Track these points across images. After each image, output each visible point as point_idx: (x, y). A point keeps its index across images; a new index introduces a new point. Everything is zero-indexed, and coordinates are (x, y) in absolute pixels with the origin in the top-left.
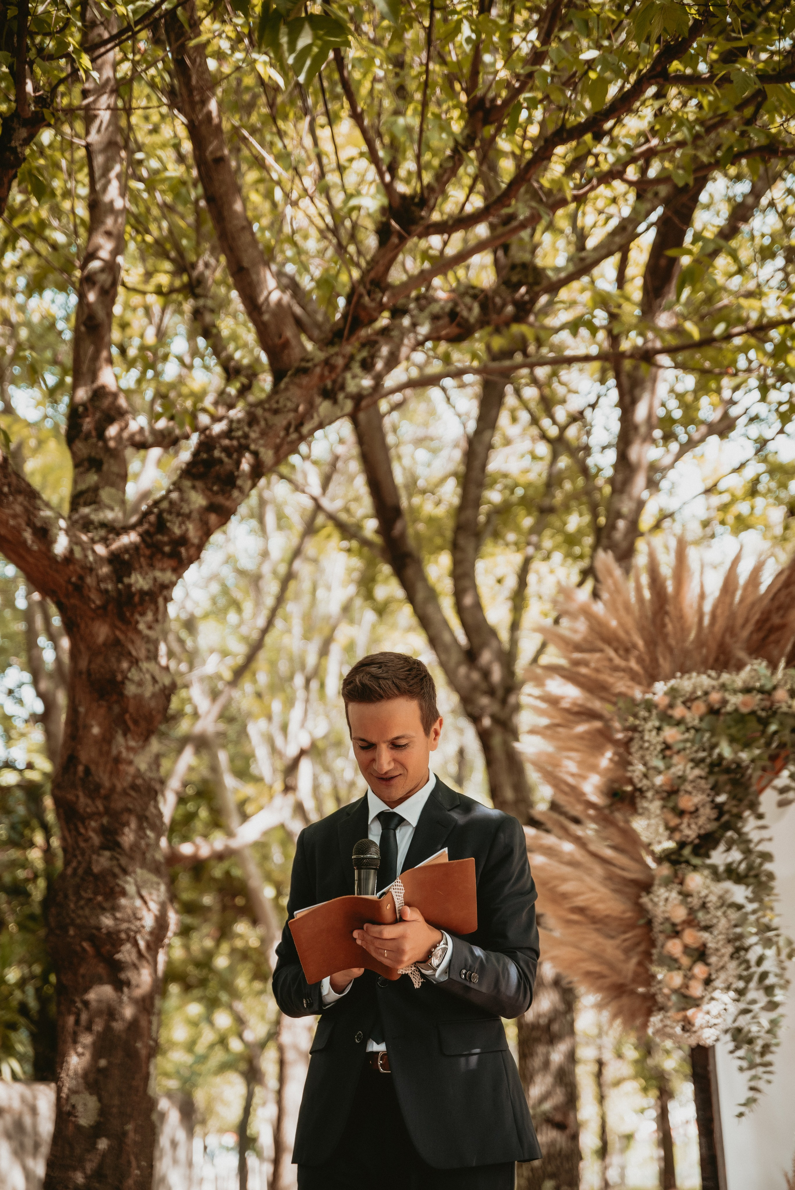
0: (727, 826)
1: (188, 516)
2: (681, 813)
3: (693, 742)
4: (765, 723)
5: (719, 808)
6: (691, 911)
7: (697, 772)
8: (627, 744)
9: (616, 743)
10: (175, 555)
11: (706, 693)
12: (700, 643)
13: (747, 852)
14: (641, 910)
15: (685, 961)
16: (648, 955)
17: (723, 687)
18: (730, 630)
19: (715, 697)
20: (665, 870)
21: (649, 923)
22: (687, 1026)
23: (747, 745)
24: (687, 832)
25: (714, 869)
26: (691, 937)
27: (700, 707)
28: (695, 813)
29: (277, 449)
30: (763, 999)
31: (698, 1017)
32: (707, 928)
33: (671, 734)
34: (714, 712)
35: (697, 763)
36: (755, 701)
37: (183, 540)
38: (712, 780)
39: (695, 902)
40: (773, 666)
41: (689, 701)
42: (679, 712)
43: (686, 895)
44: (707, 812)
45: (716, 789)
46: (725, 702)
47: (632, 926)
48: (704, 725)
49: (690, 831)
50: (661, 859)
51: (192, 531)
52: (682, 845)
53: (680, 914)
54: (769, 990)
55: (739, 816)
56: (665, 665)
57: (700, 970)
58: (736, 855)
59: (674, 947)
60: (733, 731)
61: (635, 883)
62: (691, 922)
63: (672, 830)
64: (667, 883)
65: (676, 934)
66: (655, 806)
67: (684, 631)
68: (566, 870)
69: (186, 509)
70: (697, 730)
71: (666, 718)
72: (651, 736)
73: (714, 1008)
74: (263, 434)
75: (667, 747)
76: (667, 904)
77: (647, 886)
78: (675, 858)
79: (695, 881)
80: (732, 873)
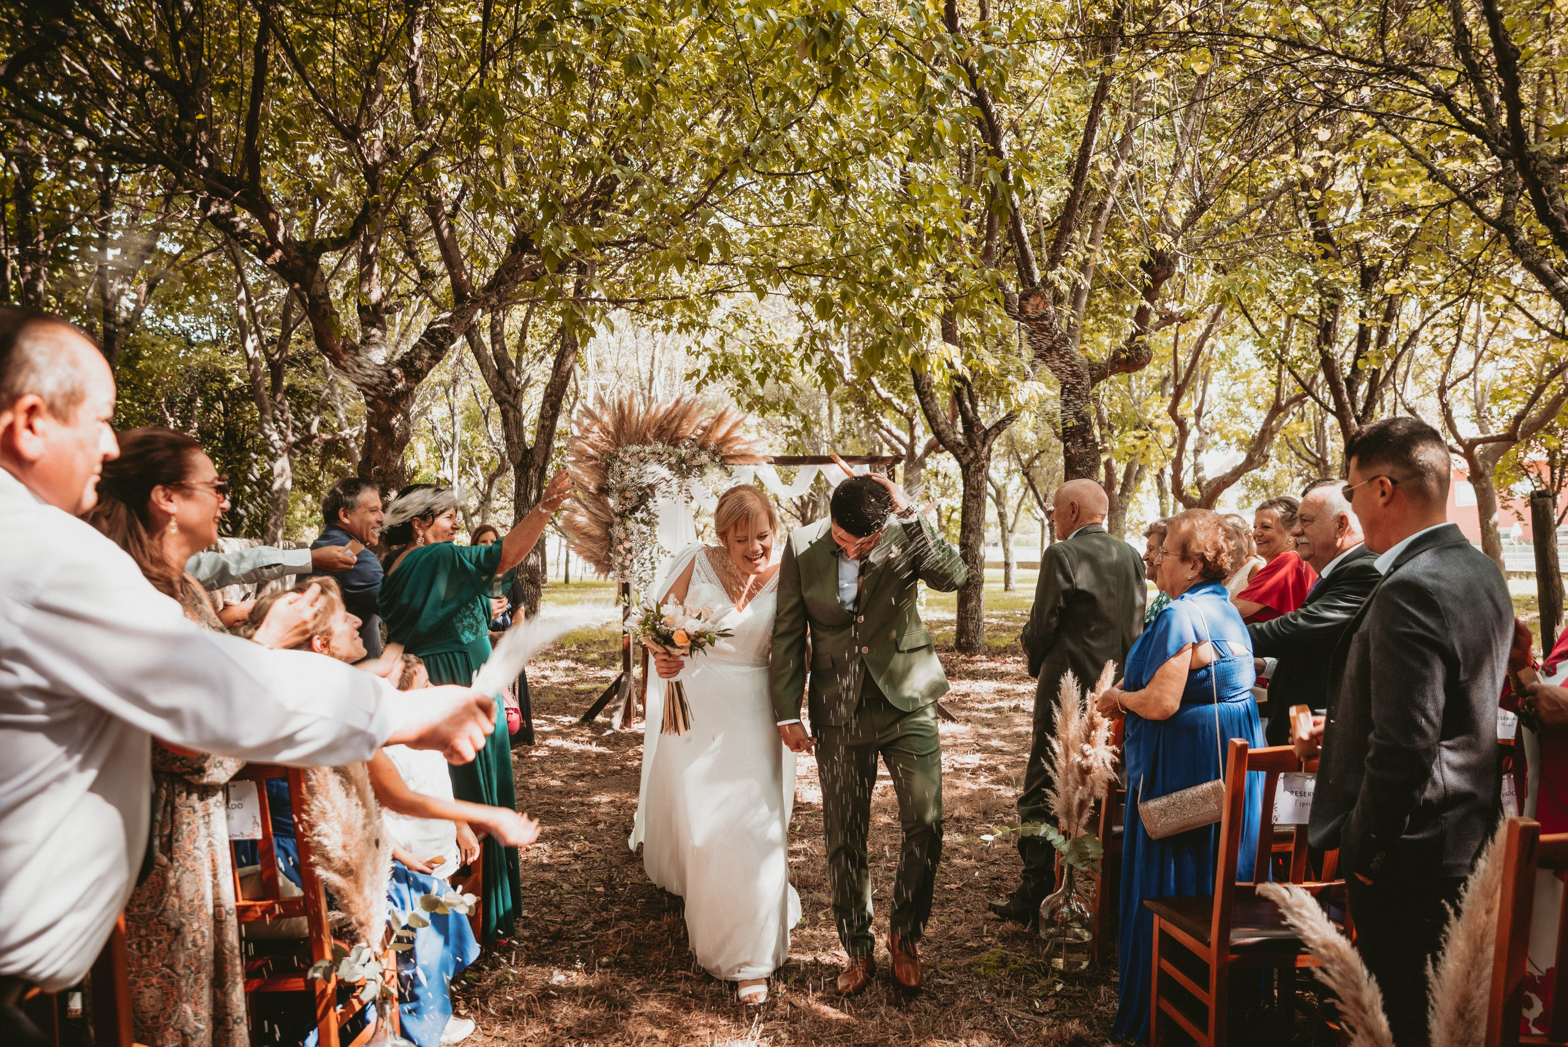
0: (642, 504)
1: (421, 360)
2: (626, 499)
5: (640, 497)
6: (627, 535)
7: (633, 484)
8: (607, 471)
9: (602, 470)
10: (415, 375)
12: (637, 433)
13: (649, 514)
14: (608, 534)
15: (624, 553)
16: (609, 550)
17: (645, 451)
18: (648, 429)
20: (618, 520)
21: (611, 539)
22: (623, 576)
25: (636, 520)
26: (627, 545)
28: (631, 498)
31: (627, 572)
32: (633, 541)
33: (624, 468)
35: (633, 480)
37: (420, 369)
39: (629, 531)
40: (663, 444)
42: (627, 460)
43: (626, 529)
44: (635, 499)
45: (639, 490)
46: (645, 457)
47: (604, 540)
49: (628, 506)
50: (616, 515)
51: (424, 366)
52: (625, 510)
53: (623, 536)
55: (647, 501)
57: (629, 556)
58: (645, 514)
59: (620, 548)
61: (606, 524)
62: (627, 539)
63: (621, 504)
64: (619, 524)
65: (621, 543)
66: (615, 495)
67: (630, 428)
69: (421, 357)
71: (622, 462)
72: (616, 469)
73: (633, 570)
75: (622, 473)
76: (618, 532)
77: (610, 525)
78: (622, 515)
79: (630, 524)
80: (642, 521)
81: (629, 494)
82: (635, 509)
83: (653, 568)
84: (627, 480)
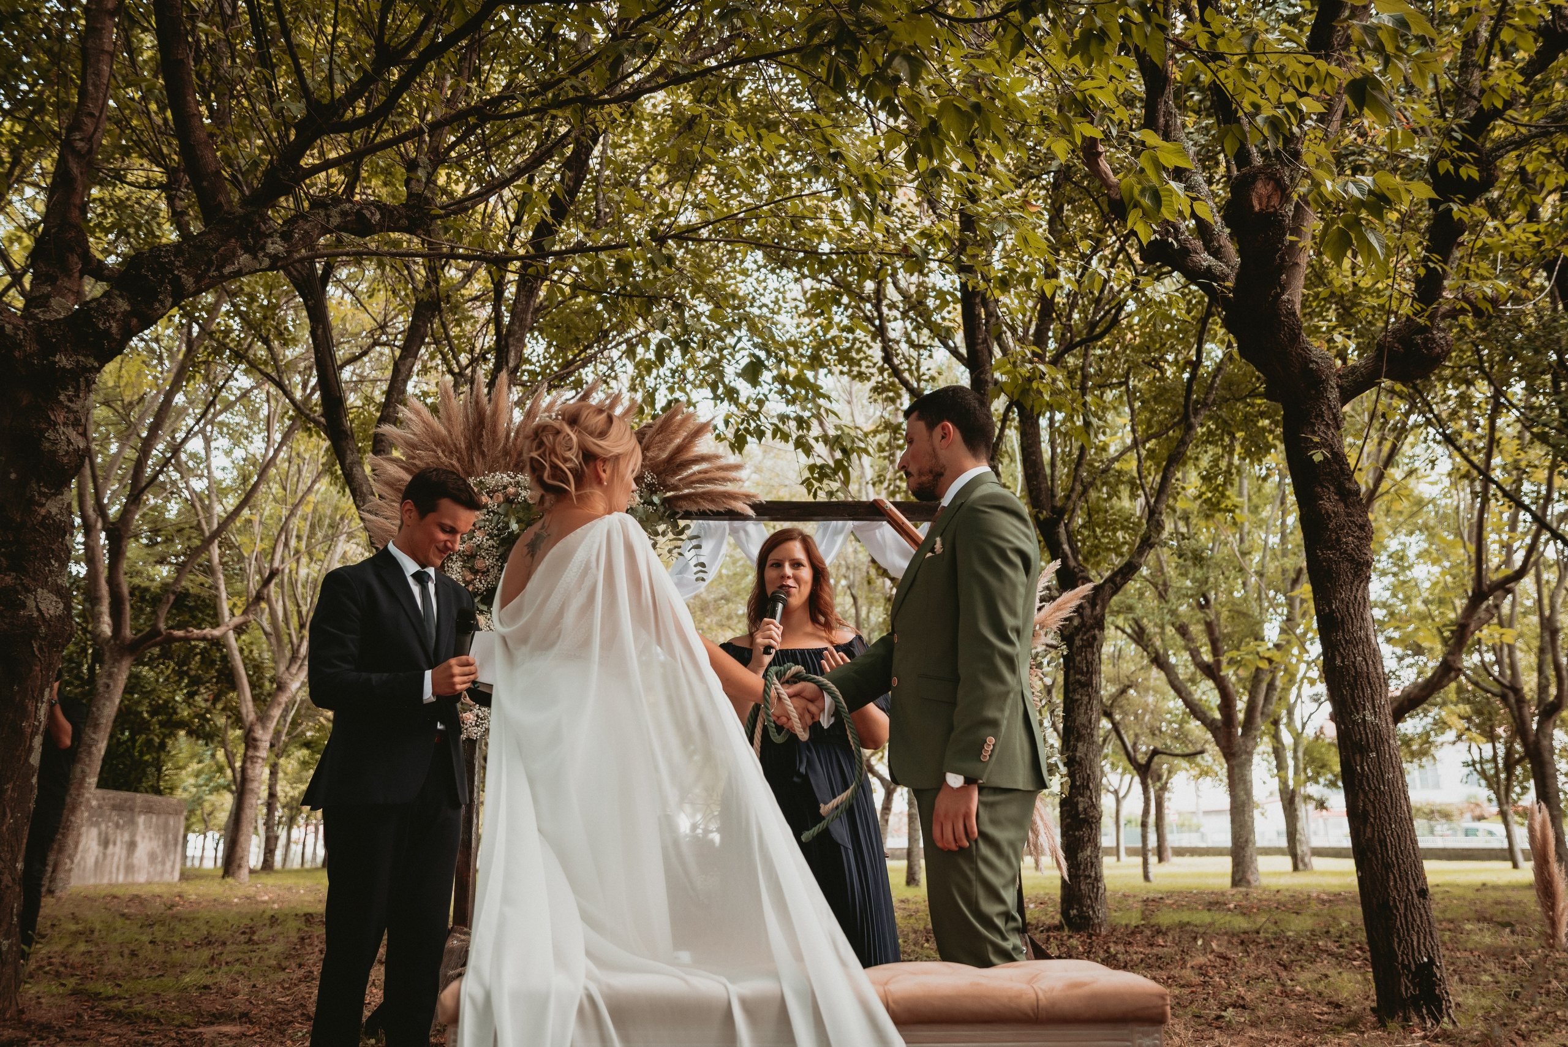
1: (113, 317)
3: (491, 521)
7: (491, 542)
10: (99, 347)
11: (505, 487)
17: (517, 484)
19: (511, 490)
24: (478, 585)
27: (499, 497)
28: (486, 572)
34: (508, 500)
35: (492, 536)
37: (108, 337)
38: (501, 550)
41: (491, 493)
46: (517, 494)
48: (500, 510)
49: (480, 585)
51: (116, 329)
56: (478, 464)
60: (521, 515)
66: (457, 565)
67: (495, 440)
70: (495, 513)
81: (479, 564)
84: (479, 537)
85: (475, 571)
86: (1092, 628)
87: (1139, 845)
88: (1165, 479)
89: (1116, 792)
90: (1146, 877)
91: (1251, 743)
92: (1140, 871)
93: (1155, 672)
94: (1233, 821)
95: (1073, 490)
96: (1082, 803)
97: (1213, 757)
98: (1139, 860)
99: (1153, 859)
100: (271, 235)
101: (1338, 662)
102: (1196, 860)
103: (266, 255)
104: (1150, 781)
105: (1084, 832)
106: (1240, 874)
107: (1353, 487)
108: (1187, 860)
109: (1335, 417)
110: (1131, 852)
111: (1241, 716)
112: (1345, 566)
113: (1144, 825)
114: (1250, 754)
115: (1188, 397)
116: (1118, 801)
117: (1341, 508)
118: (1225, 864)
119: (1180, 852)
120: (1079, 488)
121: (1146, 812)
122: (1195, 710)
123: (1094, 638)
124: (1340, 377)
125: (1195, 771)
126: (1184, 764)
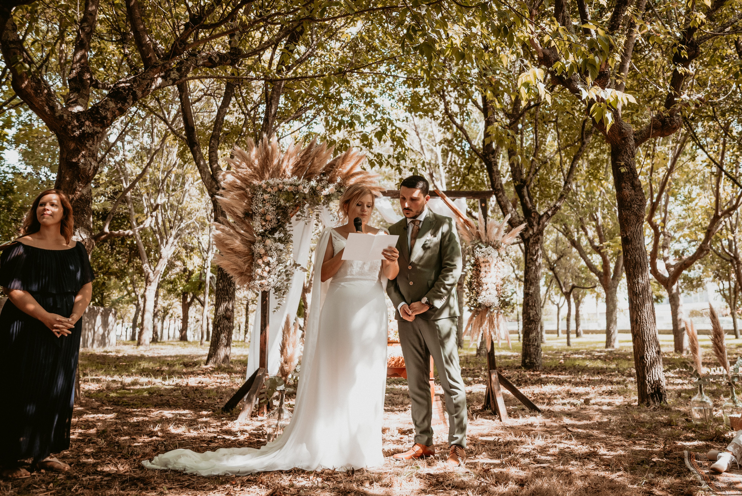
0: (280, 226)
1: (108, 110)
3: (272, 199)
4: (295, 195)
5: (278, 220)
6: (266, 251)
7: (273, 209)
8: (252, 199)
9: (248, 198)
10: (102, 122)
11: (278, 185)
13: (285, 234)
14: (251, 250)
15: (263, 266)
16: (252, 263)
17: (284, 183)
19: (281, 186)
20: (260, 238)
21: (253, 254)
22: (261, 285)
23: (288, 201)
25: (275, 239)
27: (276, 189)
28: (271, 221)
29: (143, 92)
30: (285, 278)
32: (271, 256)
33: (266, 196)
34: (280, 190)
35: (273, 206)
36: (293, 188)
37: (106, 118)
38: (277, 211)
39: (268, 248)
40: (299, 178)
41: (272, 187)
42: (269, 190)
43: (265, 246)
44: (274, 221)
45: (278, 214)
46: (283, 188)
47: (247, 255)
48: (276, 194)
49: (269, 227)
50: (259, 235)
51: (109, 115)
52: (266, 231)
53: (263, 251)
54: (287, 275)
55: (284, 223)
56: (266, 175)
57: (267, 269)
58: (282, 235)
59: (260, 262)
60: (285, 197)
61: (250, 241)
62: (266, 254)
63: (263, 226)
64: (260, 242)
65: (261, 257)
66: (258, 218)
68: (228, 236)
69: (107, 107)
70: (274, 196)
71: (265, 191)
72: (260, 197)
73: (270, 280)
74: (138, 86)
75: (264, 200)
76: (259, 248)
77: (253, 243)
78: (263, 235)
79: (268, 242)
80: (280, 240)
81: (269, 217)
82: (273, 231)
83: (288, 280)
84: (268, 206)
85: (266, 221)
86: (538, 234)
87: (566, 329)
88: (572, 166)
89: (558, 305)
90: (569, 344)
91: (616, 283)
92: (566, 340)
93: (574, 250)
94: (607, 319)
95: (530, 172)
96: (532, 313)
97: (600, 289)
98: (566, 335)
99: (573, 336)
100: (172, 70)
101: (629, 258)
102: (594, 335)
103: (171, 79)
104: (572, 300)
105: (532, 326)
106: (609, 342)
107: (638, 183)
108: (590, 335)
109: (632, 152)
110: (563, 332)
111: (612, 271)
112: (633, 217)
113: (568, 320)
114: (616, 288)
115: (583, 127)
116: (559, 309)
117: (633, 192)
118: (603, 337)
119: (587, 332)
120: (533, 170)
121: (569, 315)
122: (591, 267)
123: (539, 239)
124: (635, 135)
125: (595, 295)
126: (588, 291)
